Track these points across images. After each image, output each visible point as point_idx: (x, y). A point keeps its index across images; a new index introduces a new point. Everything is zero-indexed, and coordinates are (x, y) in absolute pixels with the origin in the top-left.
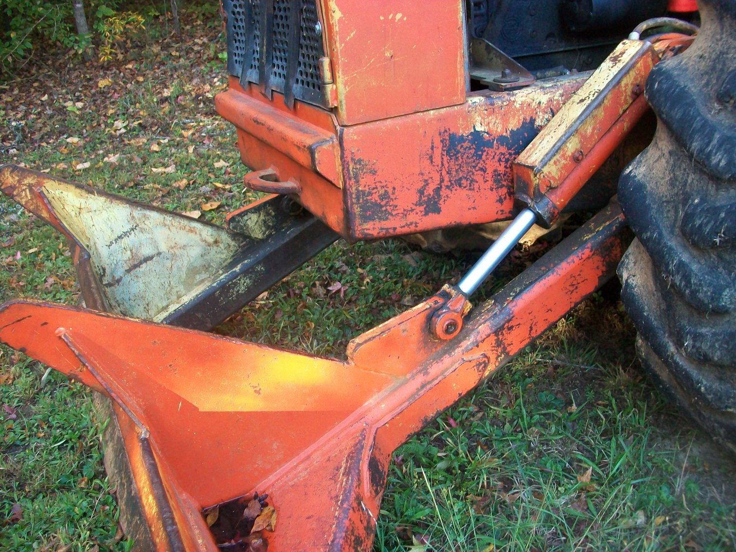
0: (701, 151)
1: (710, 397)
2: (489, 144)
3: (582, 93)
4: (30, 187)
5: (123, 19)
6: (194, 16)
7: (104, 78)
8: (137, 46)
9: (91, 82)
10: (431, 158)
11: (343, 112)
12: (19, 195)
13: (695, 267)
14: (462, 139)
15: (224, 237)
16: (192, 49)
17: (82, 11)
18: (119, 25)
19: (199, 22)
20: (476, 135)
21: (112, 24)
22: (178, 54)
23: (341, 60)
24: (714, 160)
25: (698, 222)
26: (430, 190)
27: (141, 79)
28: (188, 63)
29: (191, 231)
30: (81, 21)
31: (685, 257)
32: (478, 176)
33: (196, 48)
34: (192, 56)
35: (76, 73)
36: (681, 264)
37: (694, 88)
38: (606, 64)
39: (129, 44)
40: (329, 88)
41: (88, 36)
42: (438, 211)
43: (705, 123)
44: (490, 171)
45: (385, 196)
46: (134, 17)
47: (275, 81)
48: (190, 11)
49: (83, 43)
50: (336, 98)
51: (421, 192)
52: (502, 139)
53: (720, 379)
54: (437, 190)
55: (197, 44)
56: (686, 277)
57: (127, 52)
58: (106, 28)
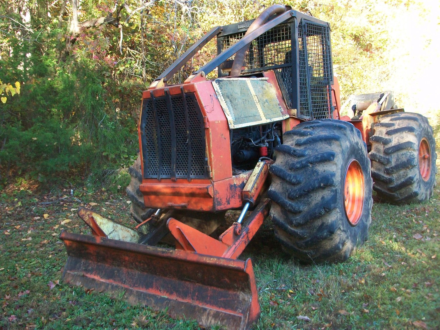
0: (289, 179)
1: (301, 235)
2: (237, 187)
3: (253, 174)
4: (88, 215)
10: (228, 190)
11: (214, 178)
12: (85, 218)
13: (293, 204)
14: (232, 186)
15: (136, 234)
20: (235, 185)
23: (213, 166)
24: (293, 181)
25: (292, 194)
26: (228, 198)
29: (128, 232)
31: (290, 203)
32: (236, 195)
36: (290, 204)
37: (283, 168)
38: (256, 167)
40: (211, 173)
42: (230, 204)
43: (289, 174)
45: (221, 200)
50: (212, 175)
51: (226, 199)
52: (239, 186)
53: (302, 229)
56: (292, 207)
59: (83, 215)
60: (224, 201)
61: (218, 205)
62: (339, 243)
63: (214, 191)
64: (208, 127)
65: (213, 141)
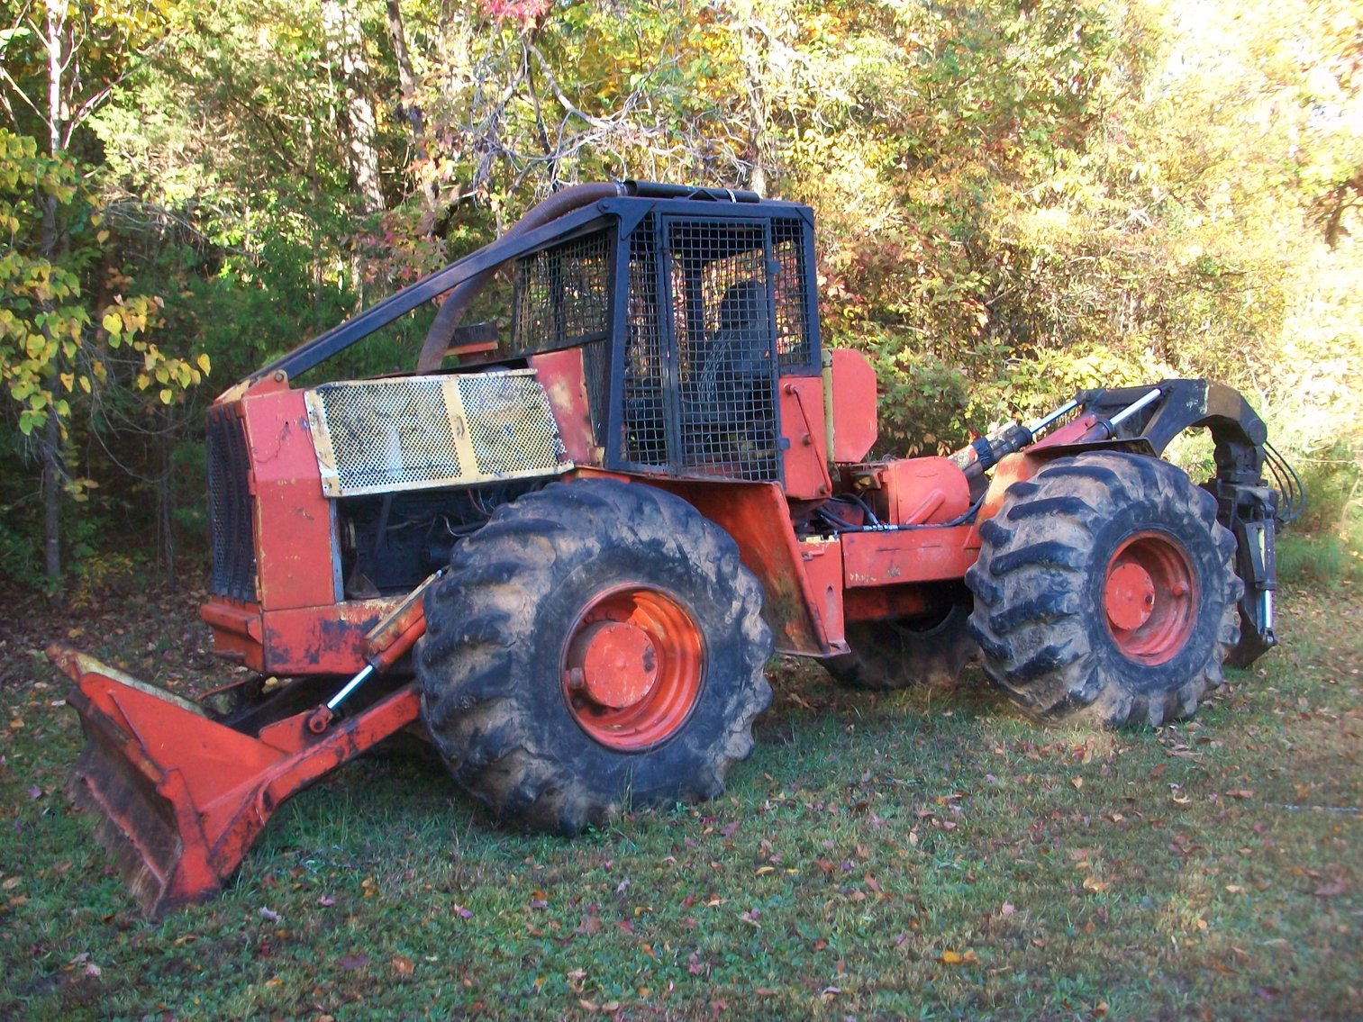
2: (349, 628)
4: (68, 657)
5: (106, 561)
6: (194, 565)
7: (75, 627)
8: (117, 595)
9: (59, 632)
10: (313, 633)
11: (264, 603)
14: (332, 624)
16: (187, 603)
17: (57, 548)
18: (101, 568)
19: (198, 572)
20: (341, 622)
21: (92, 565)
22: (168, 607)
23: (264, 576)
26: (313, 650)
27: (121, 632)
28: (179, 618)
30: (54, 559)
32: (343, 646)
33: (191, 602)
34: (185, 611)
35: (40, 620)
39: (107, 592)
40: (258, 590)
41: (62, 578)
42: (318, 663)
44: (350, 643)
45: (286, 651)
46: (120, 559)
47: (236, 592)
48: (188, 557)
49: (55, 585)
50: (261, 597)
51: (308, 651)
52: (357, 626)
54: (317, 651)
55: (194, 597)
57: (104, 600)
58: (85, 569)
59: (56, 656)
60: (299, 654)
61: (274, 662)
62: (523, 783)
63: (264, 632)
64: (253, 493)
65: (265, 523)
